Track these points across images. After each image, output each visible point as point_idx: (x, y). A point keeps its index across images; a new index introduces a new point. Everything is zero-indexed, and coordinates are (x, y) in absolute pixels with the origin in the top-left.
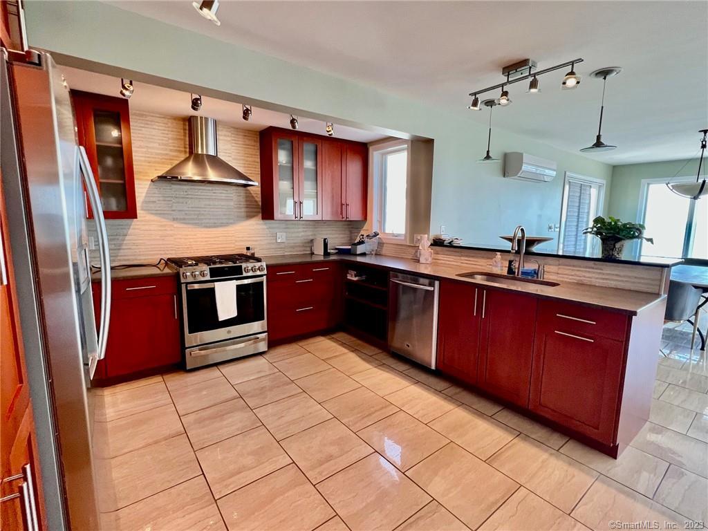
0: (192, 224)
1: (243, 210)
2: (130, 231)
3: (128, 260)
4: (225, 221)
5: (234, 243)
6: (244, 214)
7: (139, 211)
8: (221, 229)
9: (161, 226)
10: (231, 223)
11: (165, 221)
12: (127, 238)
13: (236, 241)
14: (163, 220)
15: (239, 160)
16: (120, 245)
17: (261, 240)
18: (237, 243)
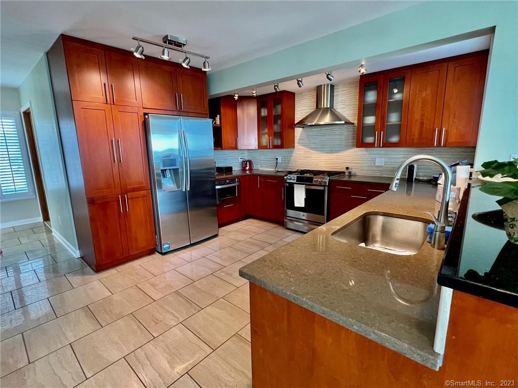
0: (320, 151)
1: (351, 141)
2: (293, 154)
3: (291, 169)
4: (338, 149)
5: (342, 164)
6: (351, 144)
7: (296, 145)
8: (335, 154)
9: (305, 152)
10: (342, 150)
11: (307, 150)
12: (292, 158)
13: (344, 163)
14: (306, 149)
15: (352, 105)
16: (289, 161)
17: (362, 163)
18: (344, 164)
